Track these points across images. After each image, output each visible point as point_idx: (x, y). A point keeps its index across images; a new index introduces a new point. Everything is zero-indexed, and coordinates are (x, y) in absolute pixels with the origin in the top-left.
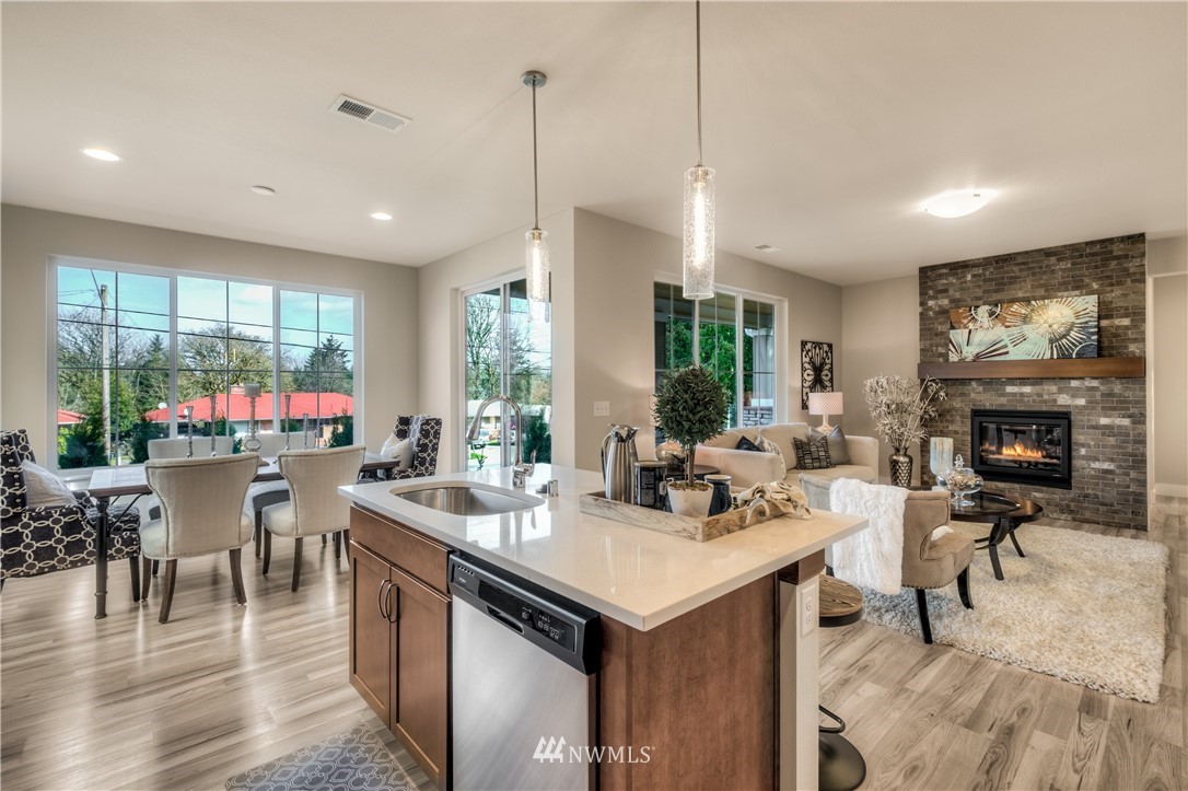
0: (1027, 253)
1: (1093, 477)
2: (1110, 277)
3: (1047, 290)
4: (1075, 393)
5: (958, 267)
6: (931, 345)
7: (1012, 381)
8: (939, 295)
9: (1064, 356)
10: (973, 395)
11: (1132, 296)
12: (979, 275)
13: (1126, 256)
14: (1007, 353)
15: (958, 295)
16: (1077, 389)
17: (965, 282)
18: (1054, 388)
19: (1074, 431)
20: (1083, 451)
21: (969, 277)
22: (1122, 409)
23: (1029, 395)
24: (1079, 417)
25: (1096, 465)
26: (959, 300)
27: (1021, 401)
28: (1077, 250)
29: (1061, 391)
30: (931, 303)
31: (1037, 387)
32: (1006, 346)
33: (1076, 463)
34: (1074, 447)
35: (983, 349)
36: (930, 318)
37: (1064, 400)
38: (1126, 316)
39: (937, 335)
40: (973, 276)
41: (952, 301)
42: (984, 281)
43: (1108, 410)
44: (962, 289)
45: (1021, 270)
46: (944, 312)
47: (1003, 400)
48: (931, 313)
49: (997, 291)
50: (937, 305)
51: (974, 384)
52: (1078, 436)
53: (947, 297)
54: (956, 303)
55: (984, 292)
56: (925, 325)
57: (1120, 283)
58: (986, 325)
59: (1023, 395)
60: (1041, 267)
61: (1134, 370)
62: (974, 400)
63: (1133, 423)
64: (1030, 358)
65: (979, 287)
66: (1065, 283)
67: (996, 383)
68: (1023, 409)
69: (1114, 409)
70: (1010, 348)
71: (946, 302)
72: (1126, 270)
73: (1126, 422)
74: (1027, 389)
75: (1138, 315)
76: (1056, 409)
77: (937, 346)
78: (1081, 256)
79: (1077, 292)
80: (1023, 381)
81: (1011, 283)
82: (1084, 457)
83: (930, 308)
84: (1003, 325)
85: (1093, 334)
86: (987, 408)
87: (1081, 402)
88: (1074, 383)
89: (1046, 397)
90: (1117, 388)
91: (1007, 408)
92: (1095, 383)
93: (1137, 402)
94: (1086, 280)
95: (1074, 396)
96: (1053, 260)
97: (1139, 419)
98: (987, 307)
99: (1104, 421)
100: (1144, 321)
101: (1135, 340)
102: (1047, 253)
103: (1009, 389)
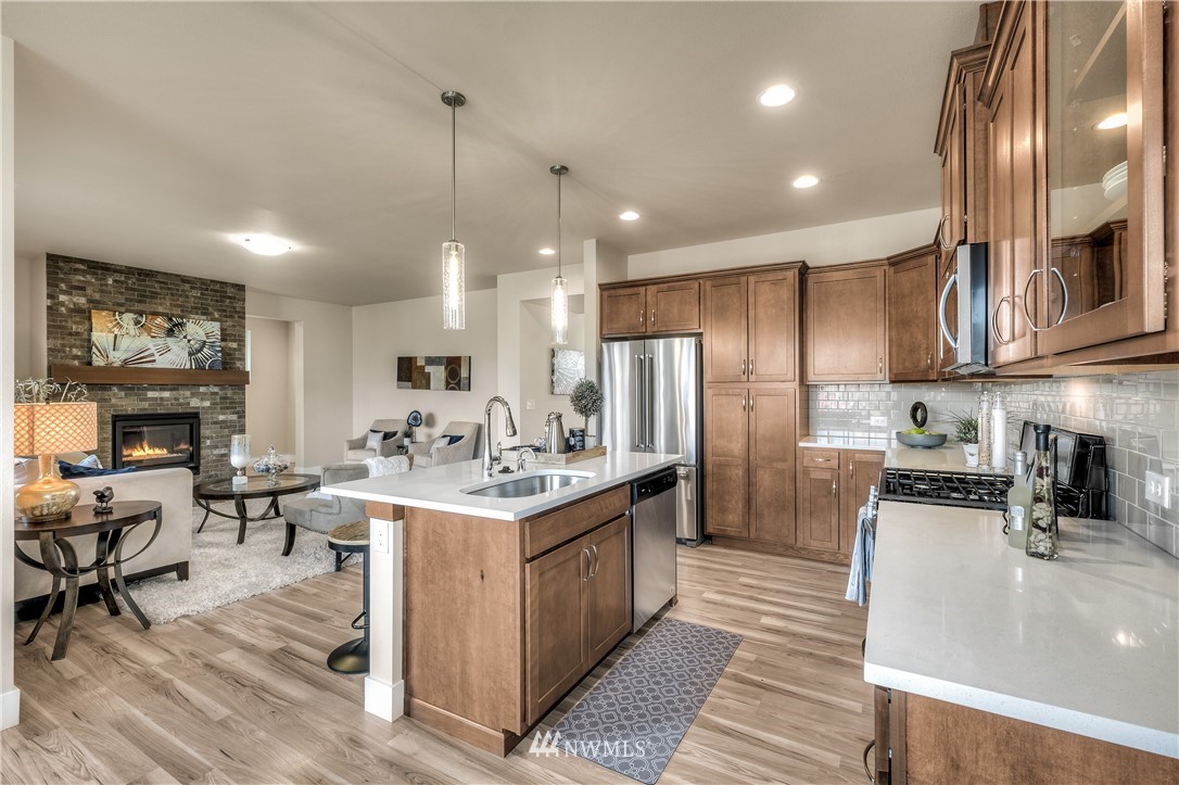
0: (166, 274)
1: (215, 461)
2: (225, 311)
3: (182, 311)
4: (203, 397)
5: (98, 268)
6: (63, 346)
7: (152, 387)
8: (74, 292)
9: (200, 367)
10: (114, 401)
11: (237, 328)
12: (122, 282)
13: (235, 298)
14: (154, 361)
15: (97, 296)
16: (205, 394)
17: (106, 285)
18: (188, 393)
19: (202, 427)
20: (208, 442)
21: (110, 281)
22: (233, 408)
23: (168, 399)
24: (206, 416)
25: (216, 452)
26: (98, 302)
27: (161, 405)
28: (204, 284)
29: (193, 395)
30: (62, 298)
31: (174, 392)
32: (152, 355)
33: (204, 452)
34: (202, 440)
35: (130, 355)
36: (62, 315)
37: (195, 403)
38: (235, 341)
39: (71, 334)
40: (115, 281)
41: (90, 301)
42: (126, 289)
43: (224, 409)
44: (102, 291)
45: (161, 288)
46: (78, 310)
47: (145, 405)
48: (63, 309)
49: (140, 302)
50: (71, 300)
51: (115, 389)
52: (205, 431)
53: (85, 296)
54: (97, 305)
55: (126, 300)
56: (54, 321)
57: (231, 317)
58: (132, 332)
59: (161, 399)
60: (178, 290)
61: (240, 380)
62: (114, 406)
63: (239, 417)
64: (174, 367)
65: (122, 293)
66: (196, 308)
67: (139, 389)
68: (162, 412)
69: (227, 408)
70: (157, 357)
71: (83, 300)
72: (234, 308)
73: (235, 417)
74: (166, 394)
75: (241, 341)
76: (189, 411)
77: (71, 347)
78: (207, 290)
79: (204, 317)
80: (163, 387)
81: (152, 297)
82: (210, 447)
83: (62, 304)
84: (149, 335)
85: (218, 351)
86: (129, 412)
87: (207, 404)
88: (202, 389)
89: (181, 401)
90: (229, 393)
91: (149, 412)
92: (216, 389)
93: (240, 403)
94: (211, 309)
95: (202, 399)
96: (187, 286)
97: (242, 415)
98: (132, 315)
99: (221, 418)
100: (244, 346)
101: (240, 359)
102: (184, 280)
103: (150, 394)
